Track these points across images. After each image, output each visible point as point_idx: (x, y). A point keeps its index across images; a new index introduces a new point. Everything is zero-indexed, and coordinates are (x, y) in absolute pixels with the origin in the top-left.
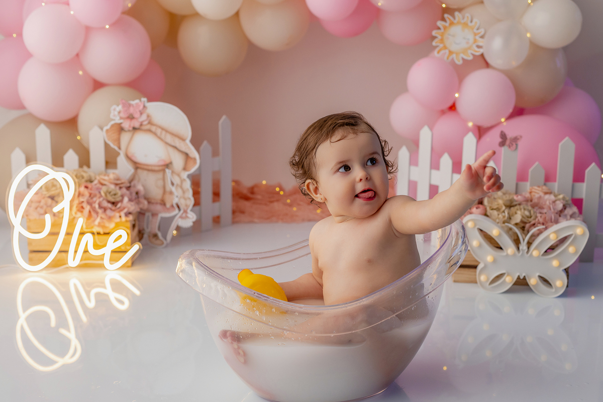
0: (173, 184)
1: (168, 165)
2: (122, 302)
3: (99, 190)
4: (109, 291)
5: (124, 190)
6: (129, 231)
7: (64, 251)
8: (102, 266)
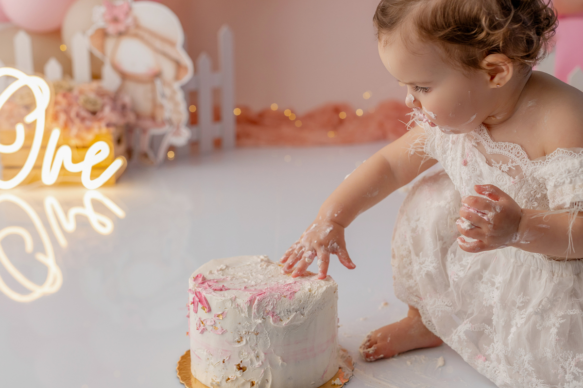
0: (163, 96)
1: (157, 75)
2: (103, 225)
3: (77, 98)
4: (88, 211)
5: (106, 100)
6: (112, 145)
7: (38, 167)
8: (79, 184)
